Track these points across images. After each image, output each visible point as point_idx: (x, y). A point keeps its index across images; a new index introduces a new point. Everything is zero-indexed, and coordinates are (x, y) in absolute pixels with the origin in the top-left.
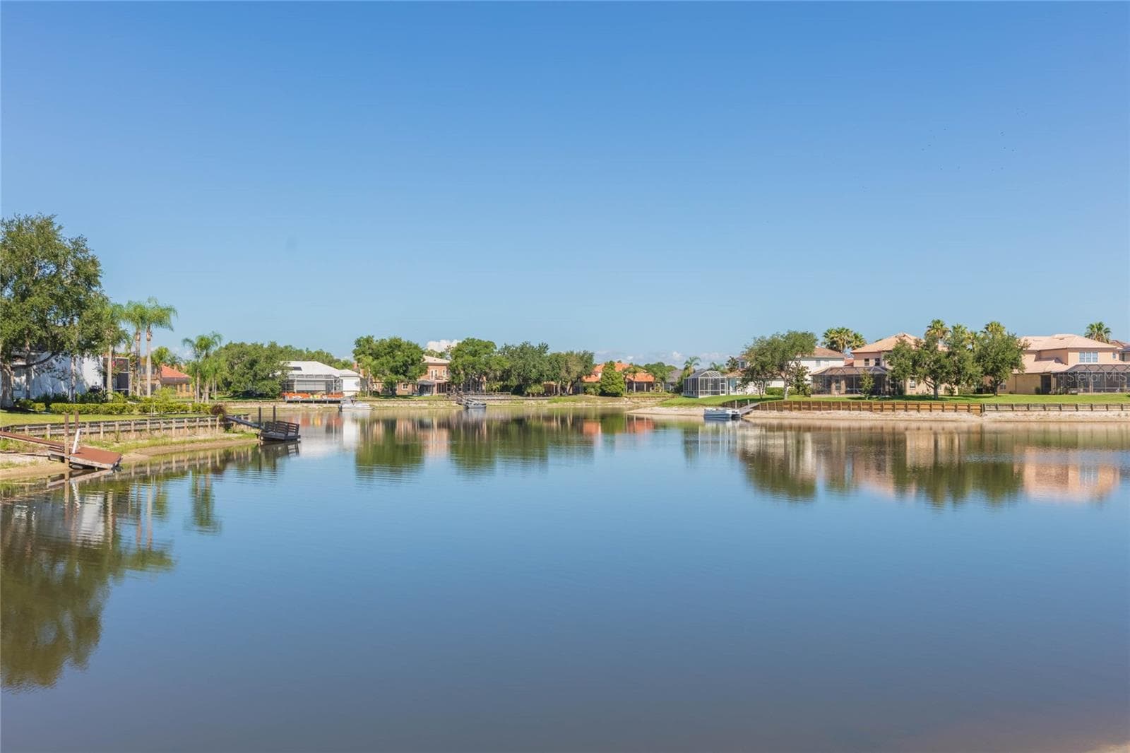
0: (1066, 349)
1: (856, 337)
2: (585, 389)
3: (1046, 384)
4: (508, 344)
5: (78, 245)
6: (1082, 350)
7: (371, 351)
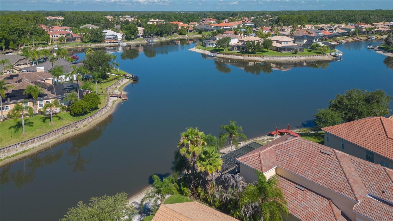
0: (282, 41)
2: (176, 32)
3: (277, 49)
6: (286, 42)
7: (125, 28)
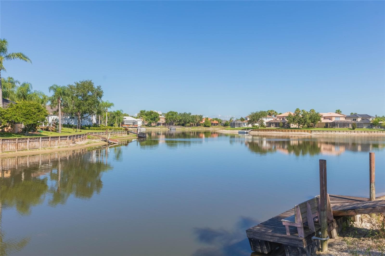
0: (332, 116)
1: (276, 112)
2: (200, 125)
3: (327, 125)
4: (181, 113)
5: (99, 88)
6: (336, 117)
7: (145, 114)
